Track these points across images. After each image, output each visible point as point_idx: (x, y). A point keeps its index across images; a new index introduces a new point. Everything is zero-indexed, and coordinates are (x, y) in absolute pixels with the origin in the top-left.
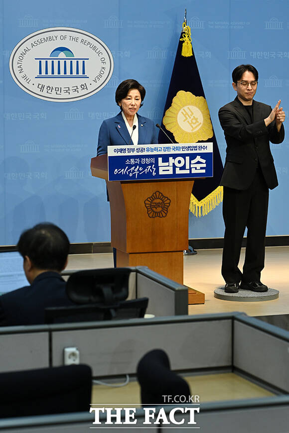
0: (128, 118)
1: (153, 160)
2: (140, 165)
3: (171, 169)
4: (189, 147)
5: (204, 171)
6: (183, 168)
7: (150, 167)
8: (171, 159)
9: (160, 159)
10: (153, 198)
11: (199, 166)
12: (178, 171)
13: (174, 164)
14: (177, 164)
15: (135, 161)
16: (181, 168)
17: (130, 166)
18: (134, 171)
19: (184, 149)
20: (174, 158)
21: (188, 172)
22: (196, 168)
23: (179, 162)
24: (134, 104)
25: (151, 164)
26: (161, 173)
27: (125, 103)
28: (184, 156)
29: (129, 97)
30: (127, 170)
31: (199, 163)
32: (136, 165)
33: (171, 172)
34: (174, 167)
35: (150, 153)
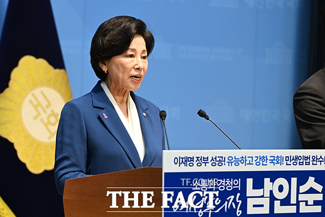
0: (117, 98)
1: (238, 183)
2: (217, 193)
4: (297, 158)
5: (319, 209)
6: (287, 201)
7: (232, 197)
8: (267, 181)
9: (250, 182)
11: (311, 198)
12: (278, 208)
13: (271, 192)
14: (277, 194)
15: (208, 183)
16: (283, 202)
18: (205, 206)
19: (289, 163)
20: (272, 181)
21: (294, 210)
22: (306, 203)
23: (281, 188)
25: (234, 192)
26: (250, 210)
28: (288, 175)
29: (129, 53)
31: (311, 191)
33: (266, 210)
34: (272, 198)
35: (233, 168)
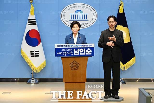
0: (74, 35)
1: (72, 50)
2: (67, 51)
3: (78, 53)
4: (85, 45)
5: (91, 54)
6: (83, 53)
8: (78, 49)
9: (74, 49)
10: (73, 63)
11: (89, 52)
12: (81, 54)
13: (79, 51)
16: (82, 53)
17: (63, 52)
18: (64, 53)
19: (83, 46)
20: (80, 49)
21: (85, 54)
22: (88, 53)
23: (82, 50)
24: (75, 29)
25: (71, 51)
26: (75, 54)
27: (73, 29)
28: (83, 48)
29: (74, 27)
31: (89, 51)
32: (65, 51)
33: (78, 54)
34: (80, 52)
35: (70, 47)
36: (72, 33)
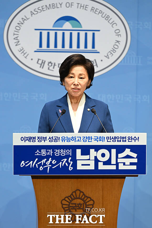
0: (72, 101)
1: (70, 152)
2: (54, 157)
3: (92, 163)
4: (115, 138)
5: (134, 167)
6: (108, 162)
7: (66, 160)
8: (92, 151)
9: (79, 151)
10: (72, 197)
11: (128, 161)
12: (101, 167)
13: (96, 157)
14: (100, 158)
15: (47, 152)
16: (105, 163)
17: (41, 158)
18: (45, 164)
19: (109, 140)
20: (97, 151)
21: (114, 167)
22: (124, 164)
23: (103, 155)
24: (76, 83)
25: (67, 157)
26: (79, 167)
27: (67, 82)
28: (109, 148)
29: (71, 75)
30: (36, 163)
31: (128, 157)
32: (47, 157)
33: (92, 167)
34: (97, 161)
35: (66, 143)
36: (66, 96)
